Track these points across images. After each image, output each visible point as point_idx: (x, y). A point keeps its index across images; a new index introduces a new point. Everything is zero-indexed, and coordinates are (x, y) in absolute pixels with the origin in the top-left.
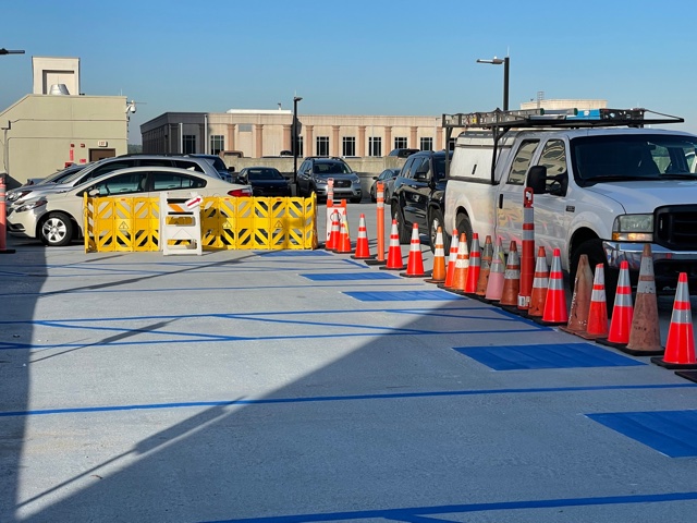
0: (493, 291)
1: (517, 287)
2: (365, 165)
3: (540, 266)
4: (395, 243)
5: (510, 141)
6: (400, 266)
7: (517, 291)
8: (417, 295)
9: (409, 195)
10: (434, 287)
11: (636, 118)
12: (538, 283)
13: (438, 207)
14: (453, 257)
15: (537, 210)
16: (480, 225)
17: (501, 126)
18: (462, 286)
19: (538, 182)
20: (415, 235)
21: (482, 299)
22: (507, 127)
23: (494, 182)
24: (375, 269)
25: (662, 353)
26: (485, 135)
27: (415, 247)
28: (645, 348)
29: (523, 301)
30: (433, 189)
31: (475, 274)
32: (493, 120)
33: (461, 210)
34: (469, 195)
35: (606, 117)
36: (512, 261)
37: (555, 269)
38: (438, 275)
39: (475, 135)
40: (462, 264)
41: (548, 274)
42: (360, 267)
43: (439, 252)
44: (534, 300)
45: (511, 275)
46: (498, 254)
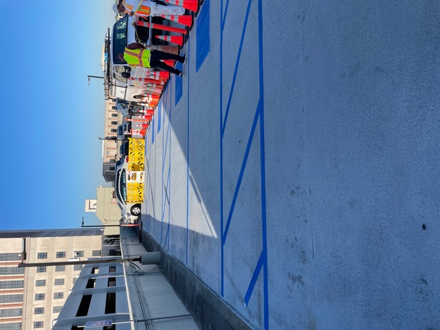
0: (159, 91)
1: (158, 85)
2: (120, 119)
3: (152, 77)
4: (144, 117)
5: (114, 81)
6: (150, 116)
7: (159, 85)
8: (159, 113)
9: (130, 110)
10: (157, 108)
11: (108, 42)
12: (157, 78)
13: (133, 103)
14: (148, 101)
15: (135, 77)
16: (139, 92)
17: (109, 84)
18: (157, 100)
19: (127, 75)
20: (141, 111)
21: (161, 95)
22: (109, 81)
23: (126, 87)
24: (151, 123)
25: (179, 46)
26: (112, 88)
27: (145, 112)
28: (178, 50)
29: (162, 83)
30: (128, 104)
31: (154, 96)
32: (107, 86)
33: (135, 97)
34: (130, 94)
35: (107, 51)
36: (150, 85)
37: (153, 73)
38: (154, 106)
39: (111, 91)
40: (151, 99)
41: (155, 76)
42: (150, 127)
43: (147, 105)
44: (162, 80)
45: (154, 86)
46: (148, 89)
